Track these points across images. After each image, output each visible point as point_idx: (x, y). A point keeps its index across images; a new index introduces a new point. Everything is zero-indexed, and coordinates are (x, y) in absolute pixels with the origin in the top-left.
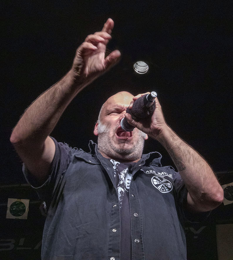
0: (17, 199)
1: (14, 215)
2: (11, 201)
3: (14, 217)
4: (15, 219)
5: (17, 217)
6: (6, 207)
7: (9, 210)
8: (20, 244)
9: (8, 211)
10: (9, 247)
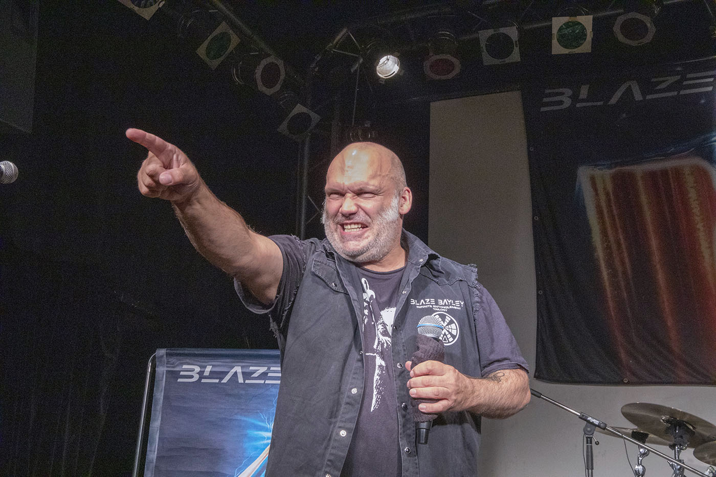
0: (568, 18)
1: (565, 47)
2: (558, 22)
3: (566, 51)
4: (569, 55)
5: (570, 50)
6: (551, 34)
7: (556, 37)
8: (581, 97)
9: (555, 42)
10: (561, 103)
